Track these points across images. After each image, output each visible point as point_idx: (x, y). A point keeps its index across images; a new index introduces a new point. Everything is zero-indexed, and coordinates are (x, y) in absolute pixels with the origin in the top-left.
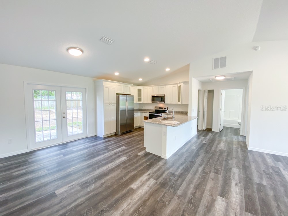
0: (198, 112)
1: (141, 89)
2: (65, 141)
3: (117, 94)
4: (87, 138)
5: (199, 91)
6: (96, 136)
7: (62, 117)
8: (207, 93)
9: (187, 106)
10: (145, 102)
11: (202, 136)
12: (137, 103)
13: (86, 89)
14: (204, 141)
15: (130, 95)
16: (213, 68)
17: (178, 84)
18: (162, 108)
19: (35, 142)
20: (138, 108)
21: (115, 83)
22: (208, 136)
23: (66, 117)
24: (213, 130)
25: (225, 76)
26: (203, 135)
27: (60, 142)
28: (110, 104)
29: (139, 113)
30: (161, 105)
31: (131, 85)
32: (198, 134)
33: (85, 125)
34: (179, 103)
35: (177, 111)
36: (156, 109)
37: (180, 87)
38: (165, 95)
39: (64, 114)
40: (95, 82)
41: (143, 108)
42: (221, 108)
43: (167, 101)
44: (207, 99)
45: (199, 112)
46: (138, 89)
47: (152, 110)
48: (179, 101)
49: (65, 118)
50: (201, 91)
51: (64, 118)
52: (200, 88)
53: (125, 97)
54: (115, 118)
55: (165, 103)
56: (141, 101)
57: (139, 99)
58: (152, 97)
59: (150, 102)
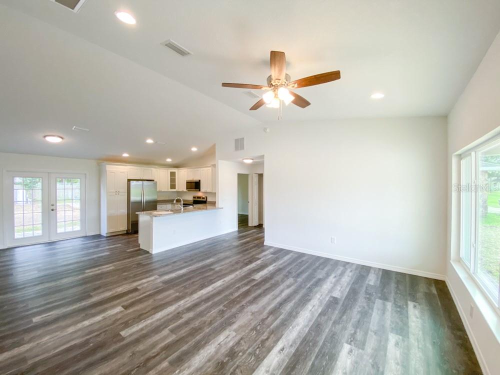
1: (175, 173)
2: (53, 239)
4: (86, 237)
6: (100, 235)
7: (50, 210)
8: (257, 178)
10: (180, 190)
12: (169, 191)
13: (85, 174)
15: (153, 180)
18: (200, 198)
19: (14, 239)
21: (126, 166)
23: (56, 209)
27: (47, 240)
28: (117, 193)
30: (200, 194)
31: (154, 168)
33: (83, 221)
36: (195, 199)
38: (200, 181)
39: (53, 205)
40: (99, 165)
43: (204, 188)
44: (257, 186)
49: (54, 211)
51: (52, 210)
54: (125, 211)
55: (200, 191)
56: (175, 188)
57: (173, 186)
58: (187, 182)
59: (185, 190)
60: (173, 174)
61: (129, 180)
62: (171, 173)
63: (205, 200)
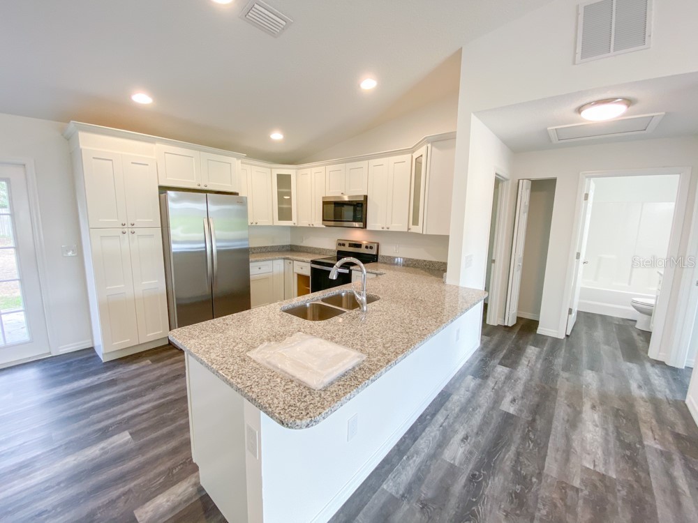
0: (491, 261)
1: (288, 177)
3: (160, 187)
5: (498, 182)
8: (528, 191)
9: (443, 240)
10: (304, 223)
11: (500, 364)
12: (275, 224)
14: (509, 398)
15: (236, 194)
16: (578, 56)
17: (412, 151)
18: (359, 246)
20: (288, 244)
21: (152, 142)
22: (524, 361)
24: (541, 330)
25: (629, 102)
26: (501, 355)
28: (128, 228)
29: (281, 262)
30: (357, 235)
31: (238, 158)
32: (484, 345)
34: (415, 229)
35: (409, 259)
36: (342, 249)
37: (418, 161)
38: (366, 197)
40: (66, 138)
41: (302, 242)
42: (577, 251)
43: (376, 219)
44: (526, 215)
45: (494, 261)
46: (278, 175)
47: (330, 251)
48: (415, 222)
50: (505, 183)
52: (504, 173)
53: (196, 200)
55: (365, 226)
56: (290, 219)
57: (285, 213)
58: (325, 203)
59: (318, 223)
60: (284, 181)
61: (163, 189)
62: (279, 176)
63: (374, 252)
